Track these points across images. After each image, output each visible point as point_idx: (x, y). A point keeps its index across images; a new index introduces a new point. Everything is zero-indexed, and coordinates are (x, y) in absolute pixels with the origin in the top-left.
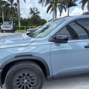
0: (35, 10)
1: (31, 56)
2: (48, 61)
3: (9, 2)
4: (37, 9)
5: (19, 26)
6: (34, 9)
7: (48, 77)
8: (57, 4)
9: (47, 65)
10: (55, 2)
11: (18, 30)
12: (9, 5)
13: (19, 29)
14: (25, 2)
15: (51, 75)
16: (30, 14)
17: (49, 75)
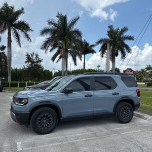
2: (60, 106)
5: (9, 81)
7: (61, 118)
8: (68, 50)
10: (64, 47)
11: (8, 88)
13: (8, 86)
16: (26, 62)
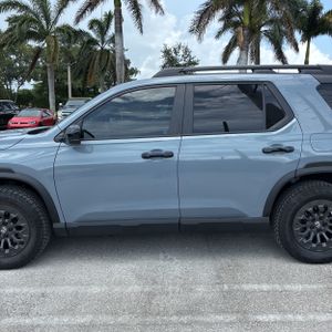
0: (181, 53)
1: (10, 171)
3: (93, 35)
4: (186, 50)
6: (176, 53)
8: (263, 29)
9: (49, 195)
10: (247, 22)
12: (92, 42)
14: (142, 32)
15: (62, 221)
17: (58, 221)
